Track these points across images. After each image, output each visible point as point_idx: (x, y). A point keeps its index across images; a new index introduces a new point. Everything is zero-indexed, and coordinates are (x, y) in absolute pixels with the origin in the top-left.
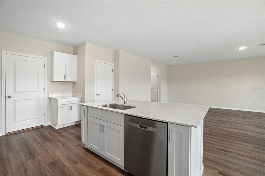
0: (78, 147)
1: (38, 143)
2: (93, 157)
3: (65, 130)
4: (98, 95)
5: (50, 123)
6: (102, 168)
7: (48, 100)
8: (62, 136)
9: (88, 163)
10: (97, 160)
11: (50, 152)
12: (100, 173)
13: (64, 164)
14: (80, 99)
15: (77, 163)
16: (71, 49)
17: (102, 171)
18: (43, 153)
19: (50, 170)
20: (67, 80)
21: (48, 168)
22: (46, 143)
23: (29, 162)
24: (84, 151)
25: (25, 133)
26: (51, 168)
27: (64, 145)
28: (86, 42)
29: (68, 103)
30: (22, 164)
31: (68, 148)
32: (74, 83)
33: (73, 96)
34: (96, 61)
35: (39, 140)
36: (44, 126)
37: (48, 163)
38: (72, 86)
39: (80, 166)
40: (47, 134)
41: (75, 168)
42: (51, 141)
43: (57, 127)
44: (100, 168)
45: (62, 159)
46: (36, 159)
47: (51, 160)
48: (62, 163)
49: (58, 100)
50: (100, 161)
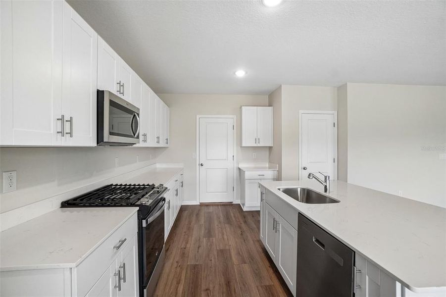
0: (256, 243)
1: (220, 222)
2: (267, 264)
3: (252, 215)
4: (304, 169)
5: (240, 200)
6: (271, 286)
7: (238, 171)
8: (245, 222)
9: (256, 270)
10: (271, 271)
11: (225, 237)
12: (264, 290)
13: (231, 258)
14: (276, 173)
15: (245, 263)
16: (266, 98)
17: (269, 289)
18: (219, 235)
19: (216, 257)
20: (259, 145)
21: (216, 253)
22: (226, 225)
23: (205, 239)
24: (260, 250)
25: (214, 207)
26: (218, 256)
27: (242, 234)
28: (282, 86)
29: (259, 177)
30: (199, 240)
31: (244, 241)
32: (270, 148)
33: (269, 168)
34: (301, 111)
35: (222, 219)
36: (233, 203)
37: (218, 249)
38: (268, 153)
39: (246, 267)
40: (232, 215)
41: (240, 267)
42: (231, 225)
43: (245, 209)
44: (268, 284)
45: (232, 251)
46: (211, 239)
47: (222, 247)
48: (230, 255)
49: (246, 172)
50: (274, 274)
